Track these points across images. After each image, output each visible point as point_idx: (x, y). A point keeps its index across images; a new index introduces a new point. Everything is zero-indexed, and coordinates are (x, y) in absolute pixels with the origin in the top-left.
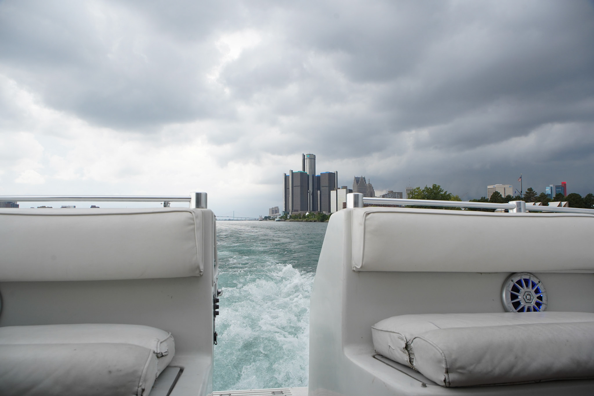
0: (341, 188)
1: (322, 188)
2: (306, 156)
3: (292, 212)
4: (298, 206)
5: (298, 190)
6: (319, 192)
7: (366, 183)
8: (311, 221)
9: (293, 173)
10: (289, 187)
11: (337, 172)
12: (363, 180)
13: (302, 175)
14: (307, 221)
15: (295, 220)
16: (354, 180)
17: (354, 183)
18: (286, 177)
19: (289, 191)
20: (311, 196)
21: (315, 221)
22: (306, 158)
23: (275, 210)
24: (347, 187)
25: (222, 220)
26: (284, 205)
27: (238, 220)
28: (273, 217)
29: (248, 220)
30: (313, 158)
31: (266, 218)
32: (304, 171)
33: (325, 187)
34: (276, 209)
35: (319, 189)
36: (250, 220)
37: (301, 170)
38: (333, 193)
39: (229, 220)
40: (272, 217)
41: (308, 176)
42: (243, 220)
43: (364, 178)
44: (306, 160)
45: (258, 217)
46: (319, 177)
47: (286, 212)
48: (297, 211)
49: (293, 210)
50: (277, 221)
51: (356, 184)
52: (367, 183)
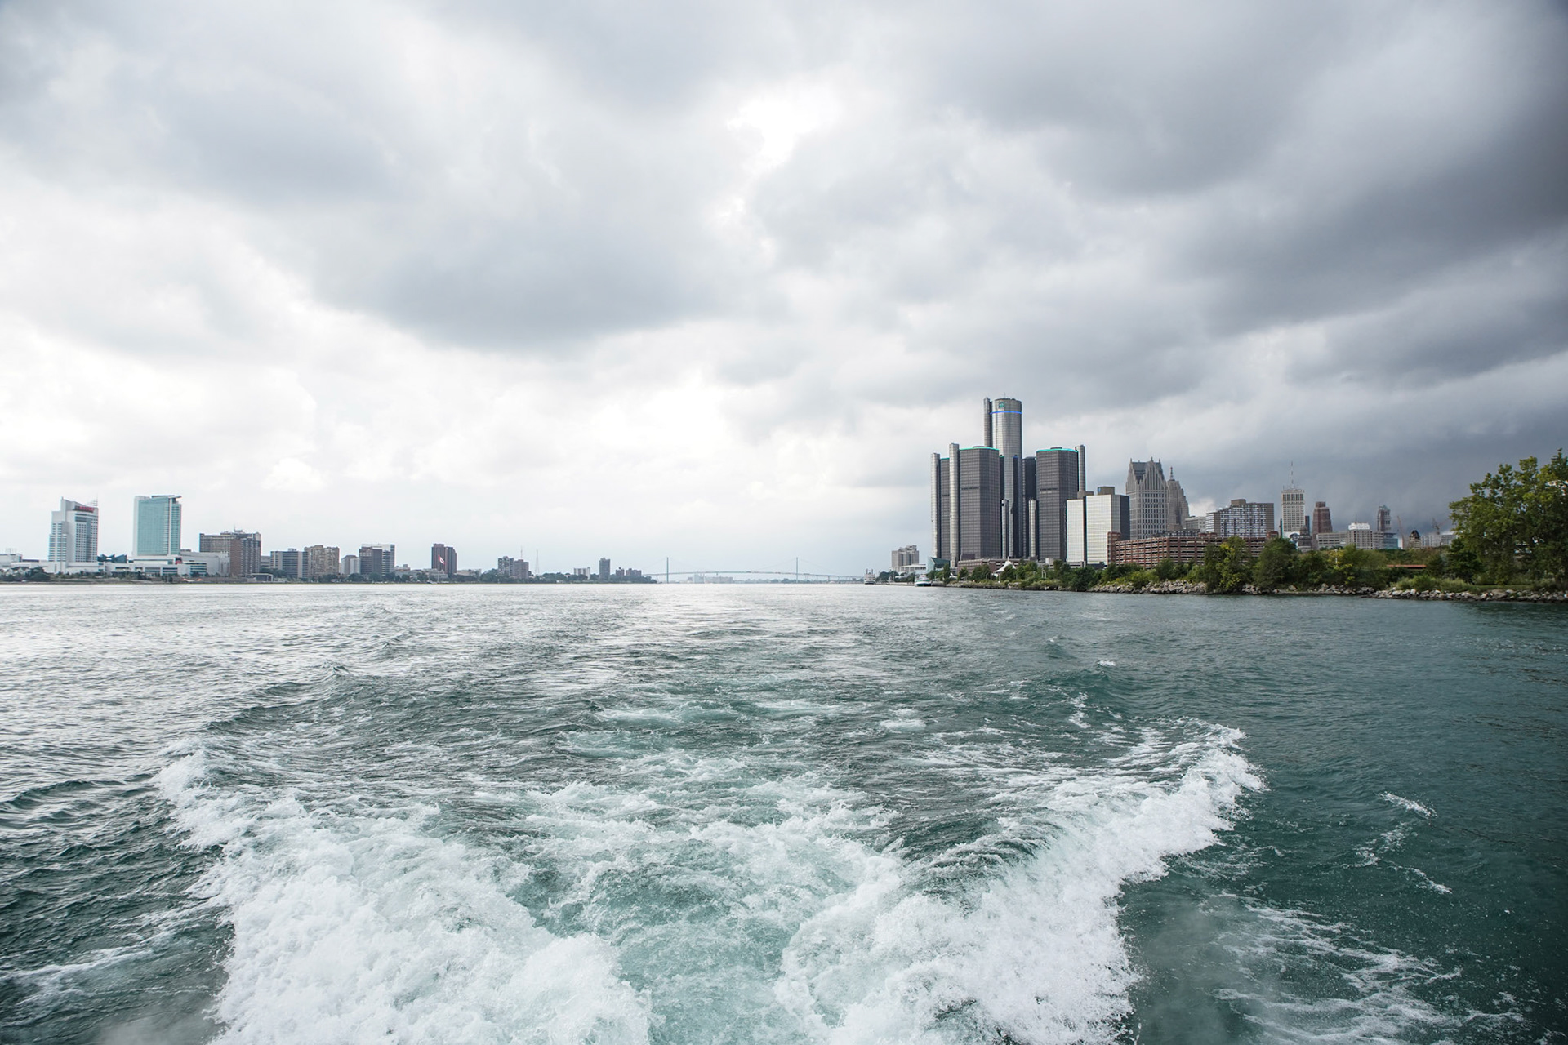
0: (1096, 492)
1: (1040, 494)
2: (994, 405)
3: (958, 559)
4: (973, 543)
5: (973, 500)
6: (1032, 503)
7: (1163, 478)
8: (1038, 588)
9: (959, 453)
10: (949, 491)
11: (1083, 448)
12: (1157, 471)
13: (986, 455)
14: (1024, 587)
15: (980, 583)
16: (1130, 471)
17: (1130, 477)
18: (940, 465)
19: (949, 503)
20: (1011, 517)
21: (1051, 589)
22: (994, 411)
23: (908, 556)
24: (1113, 488)
25: (767, 582)
26: (935, 542)
27: (808, 582)
28: (902, 575)
29: (836, 582)
30: (1013, 409)
31: (884, 578)
32: (991, 445)
33: (1050, 489)
34: (911, 552)
35: (1032, 493)
36: (840, 582)
37: (982, 443)
38: (1074, 507)
39: (786, 581)
40: (900, 573)
41: (1002, 459)
42: (821, 582)
43: (1159, 465)
44: (994, 415)
45: (862, 574)
46: (1031, 463)
47: (940, 559)
48: (972, 557)
49: (959, 553)
50: (919, 585)
51: (1136, 482)
52: (1167, 478)
